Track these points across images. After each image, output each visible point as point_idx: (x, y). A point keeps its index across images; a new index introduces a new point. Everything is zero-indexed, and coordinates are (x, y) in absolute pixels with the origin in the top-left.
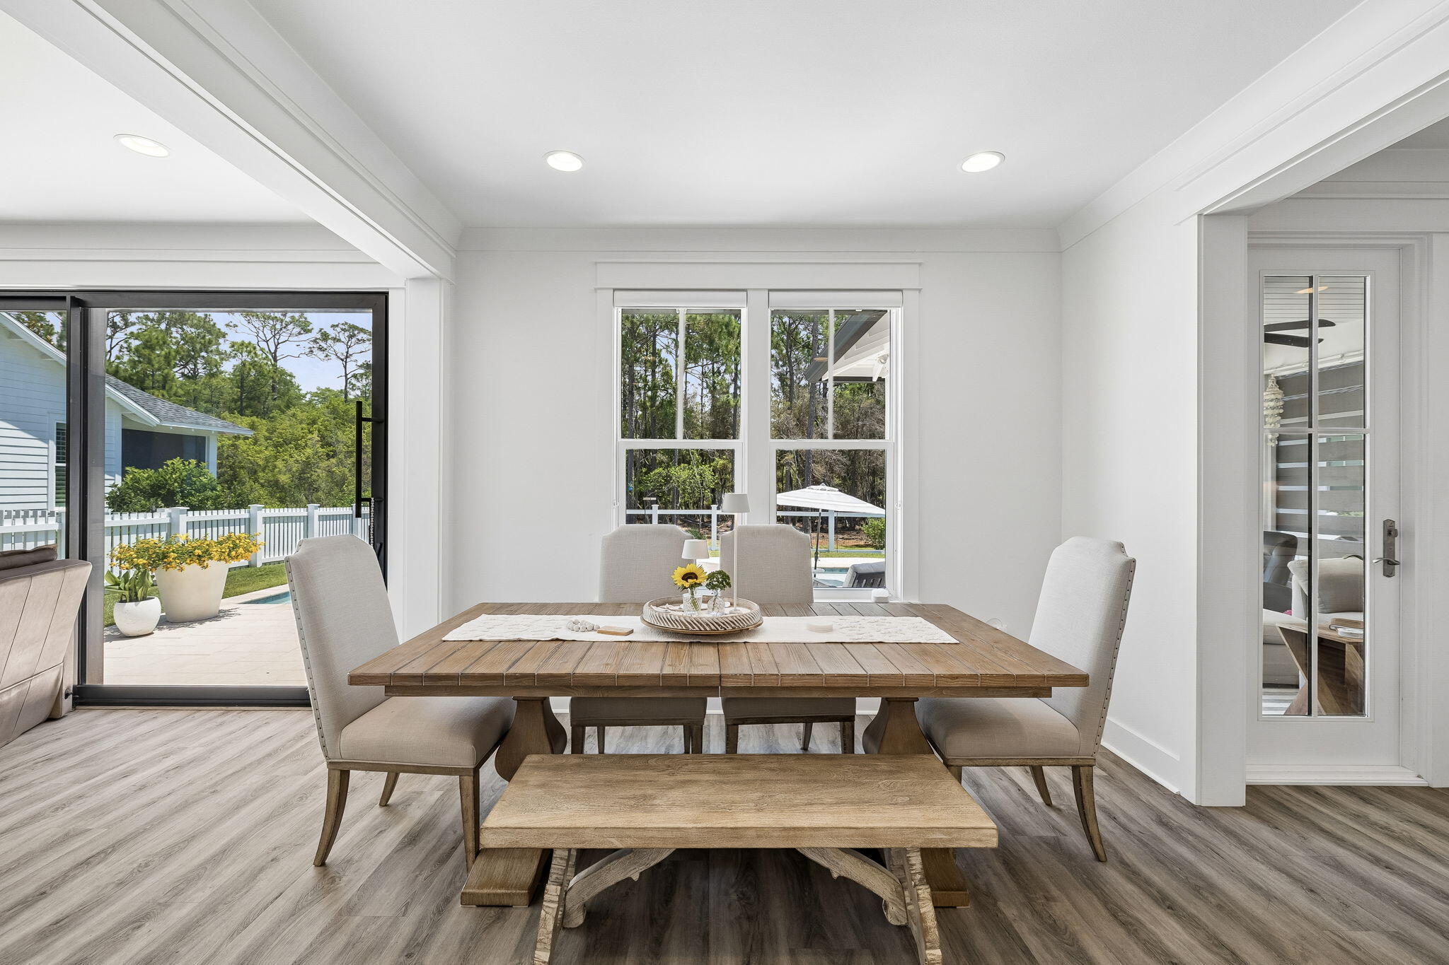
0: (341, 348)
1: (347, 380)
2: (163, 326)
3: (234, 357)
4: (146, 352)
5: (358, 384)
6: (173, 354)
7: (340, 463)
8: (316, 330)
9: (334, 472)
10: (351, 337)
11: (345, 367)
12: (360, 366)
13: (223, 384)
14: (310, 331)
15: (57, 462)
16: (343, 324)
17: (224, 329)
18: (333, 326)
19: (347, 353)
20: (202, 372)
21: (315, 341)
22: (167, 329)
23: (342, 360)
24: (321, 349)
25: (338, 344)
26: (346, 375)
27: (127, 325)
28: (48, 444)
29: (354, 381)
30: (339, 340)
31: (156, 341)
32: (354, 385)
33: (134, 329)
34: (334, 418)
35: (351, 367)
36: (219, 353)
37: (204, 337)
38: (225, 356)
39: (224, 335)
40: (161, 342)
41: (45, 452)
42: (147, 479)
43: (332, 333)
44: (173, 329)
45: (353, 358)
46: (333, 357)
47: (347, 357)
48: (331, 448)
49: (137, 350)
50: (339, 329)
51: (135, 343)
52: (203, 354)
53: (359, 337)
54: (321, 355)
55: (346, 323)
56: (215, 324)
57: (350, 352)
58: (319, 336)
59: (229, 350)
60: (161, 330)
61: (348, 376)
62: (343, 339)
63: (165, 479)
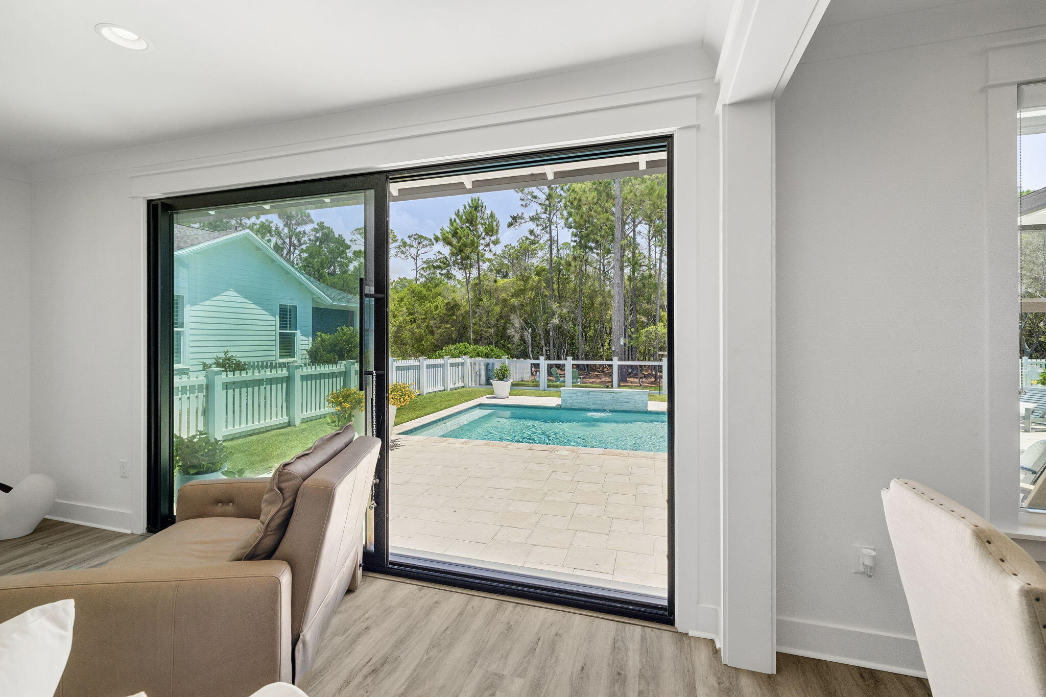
0: (413, 251)
1: (417, 272)
2: (318, 243)
3: (355, 260)
4: (310, 260)
5: (425, 274)
6: (325, 260)
7: (419, 326)
8: (400, 240)
9: (415, 332)
10: (419, 243)
11: (416, 263)
12: (425, 262)
13: (350, 278)
14: (397, 241)
15: (280, 330)
16: (415, 235)
17: (349, 243)
18: (409, 237)
19: (417, 253)
20: (338, 271)
21: (399, 247)
22: (319, 245)
23: (414, 258)
24: (403, 252)
25: (412, 249)
26: (417, 268)
27: (301, 244)
28: (275, 318)
29: (422, 272)
30: (413, 246)
31: (315, 253)
32: (422, 275)
33: (304, 247)
34: (414, 297)
35: (419, 263)
36: (347, 258)
37: (339, 249)
38: (350, 260)
39: (349, 247)
40: (318, 253)
41: (273, 323)
42: (329, 340)
43: (408, 241)
44: (323, 245)
45: (420, 257)
46: (409, 257)
47: (417, 257)
48: (412, 317)
49: (306, 259)
50: (412, 239)
51: (305, 255)
52: (339, 259)
53: (424, 244)
54: (403, 256)
55: (417, 234)
56: (344, 240)
57: (419, 253)
58: (401, 244)
59: (352, 256)
60: (317, 246)
61: (418, 269)
62: (415, 246)
63: (338, 340)
